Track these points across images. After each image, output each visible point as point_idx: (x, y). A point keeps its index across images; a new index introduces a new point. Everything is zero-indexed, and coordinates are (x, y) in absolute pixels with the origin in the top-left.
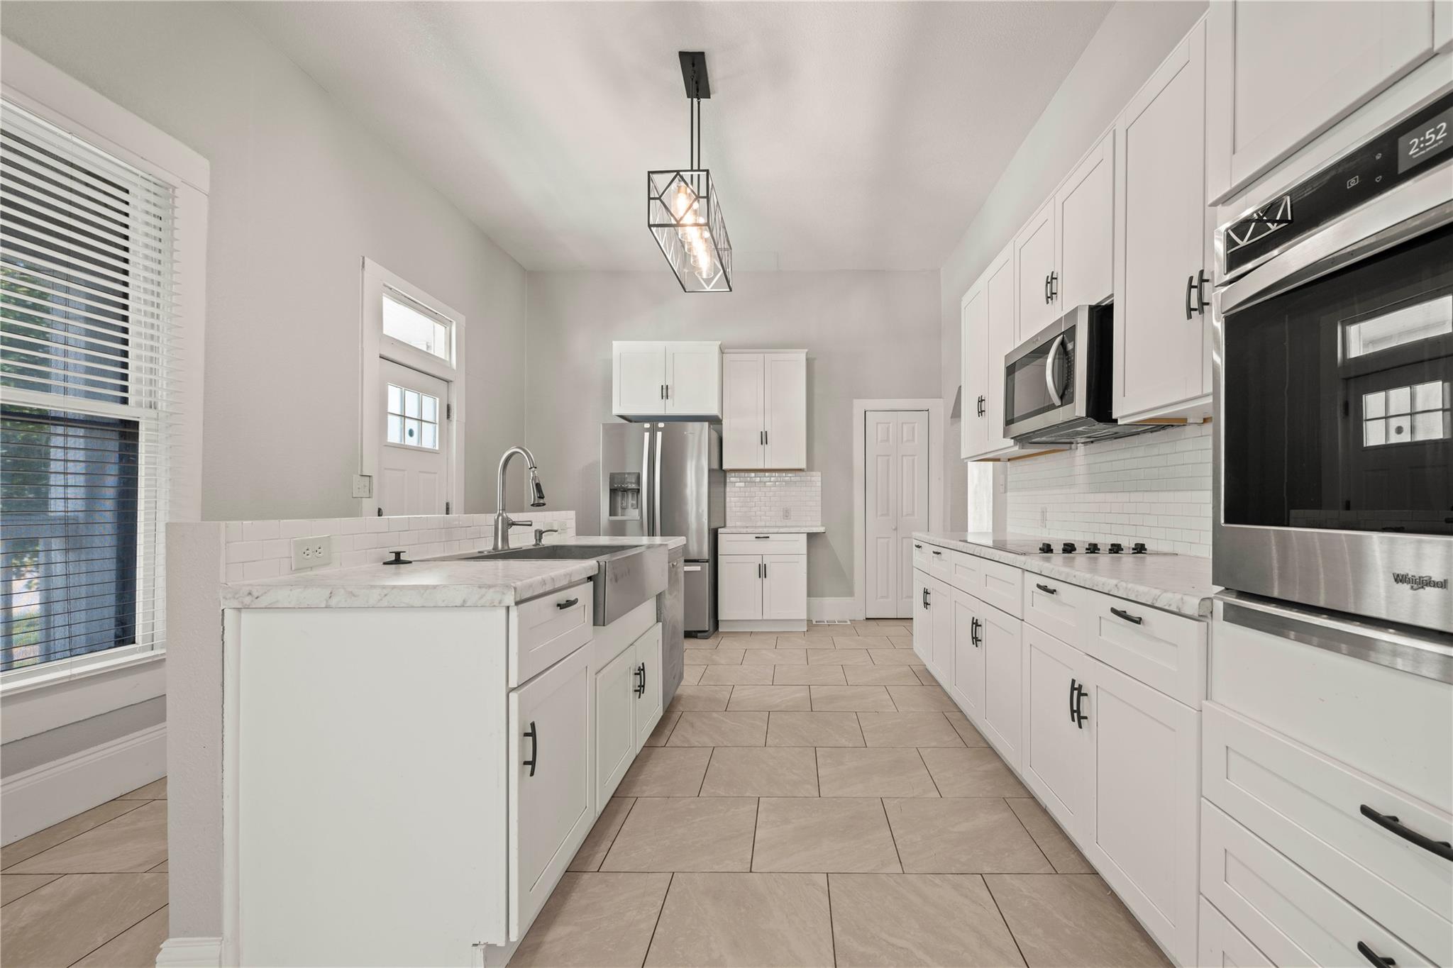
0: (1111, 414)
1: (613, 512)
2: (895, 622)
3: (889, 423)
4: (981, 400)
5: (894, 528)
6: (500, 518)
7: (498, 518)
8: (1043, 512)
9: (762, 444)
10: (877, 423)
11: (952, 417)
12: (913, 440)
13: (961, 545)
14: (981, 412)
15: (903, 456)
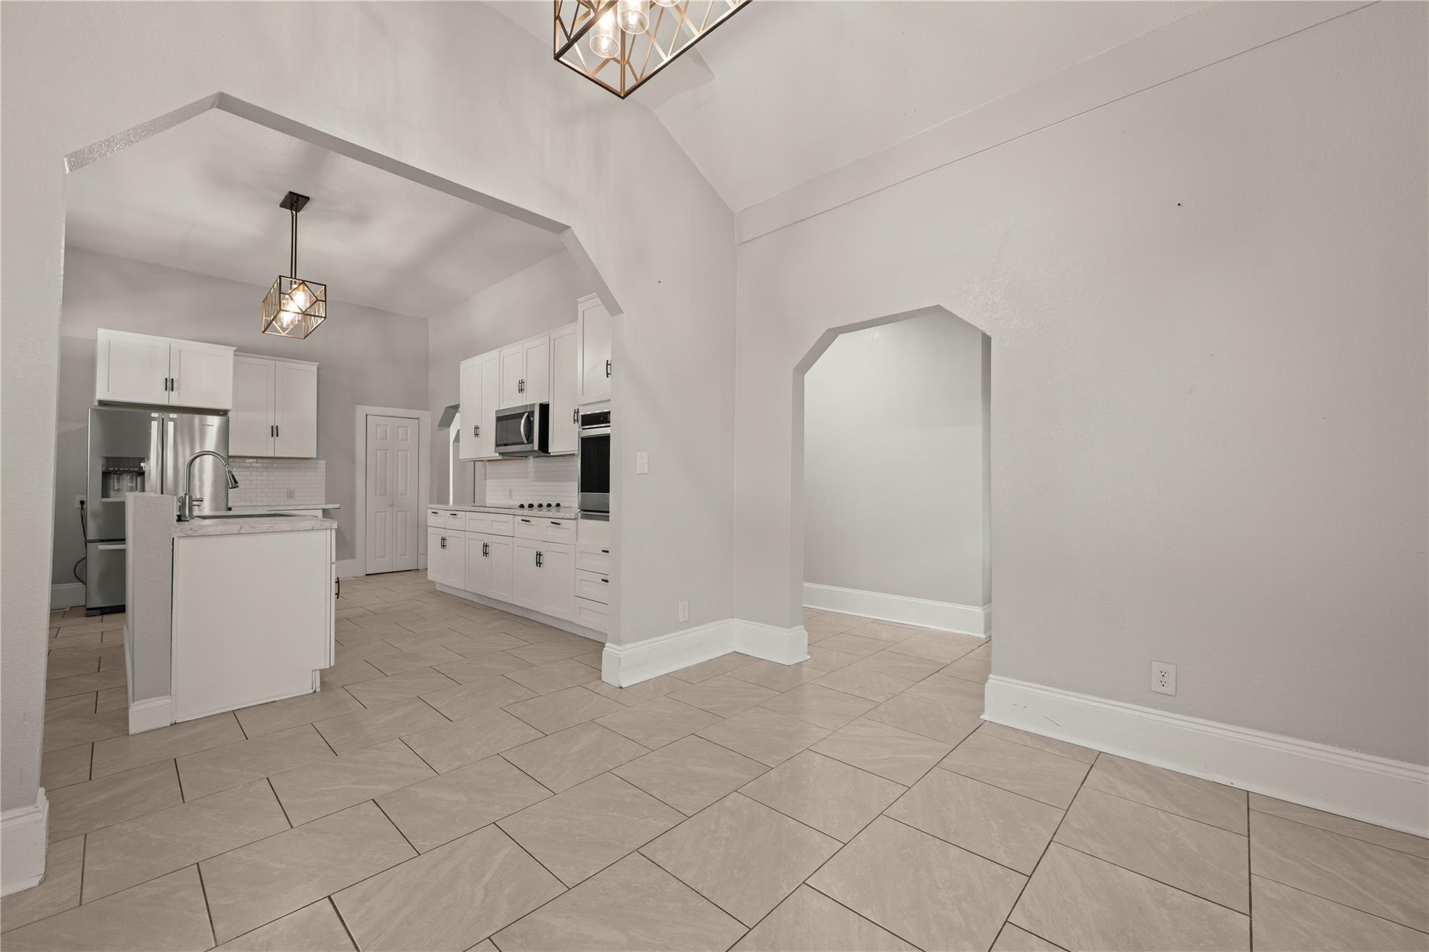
0: (548, 450)
1: (105, 493)
2: (391, 574)
3: (387, 425)
4: (477, 428)
5: (391, 504)
6: (187, 496)
7: (185, 496)
8: (510, 492)
9: (272, 436)
10: (377, 425)
11: (439, 426)
12: (407, 439)
13: (474, 509)
14: (477, 435)
15: (398, 451)
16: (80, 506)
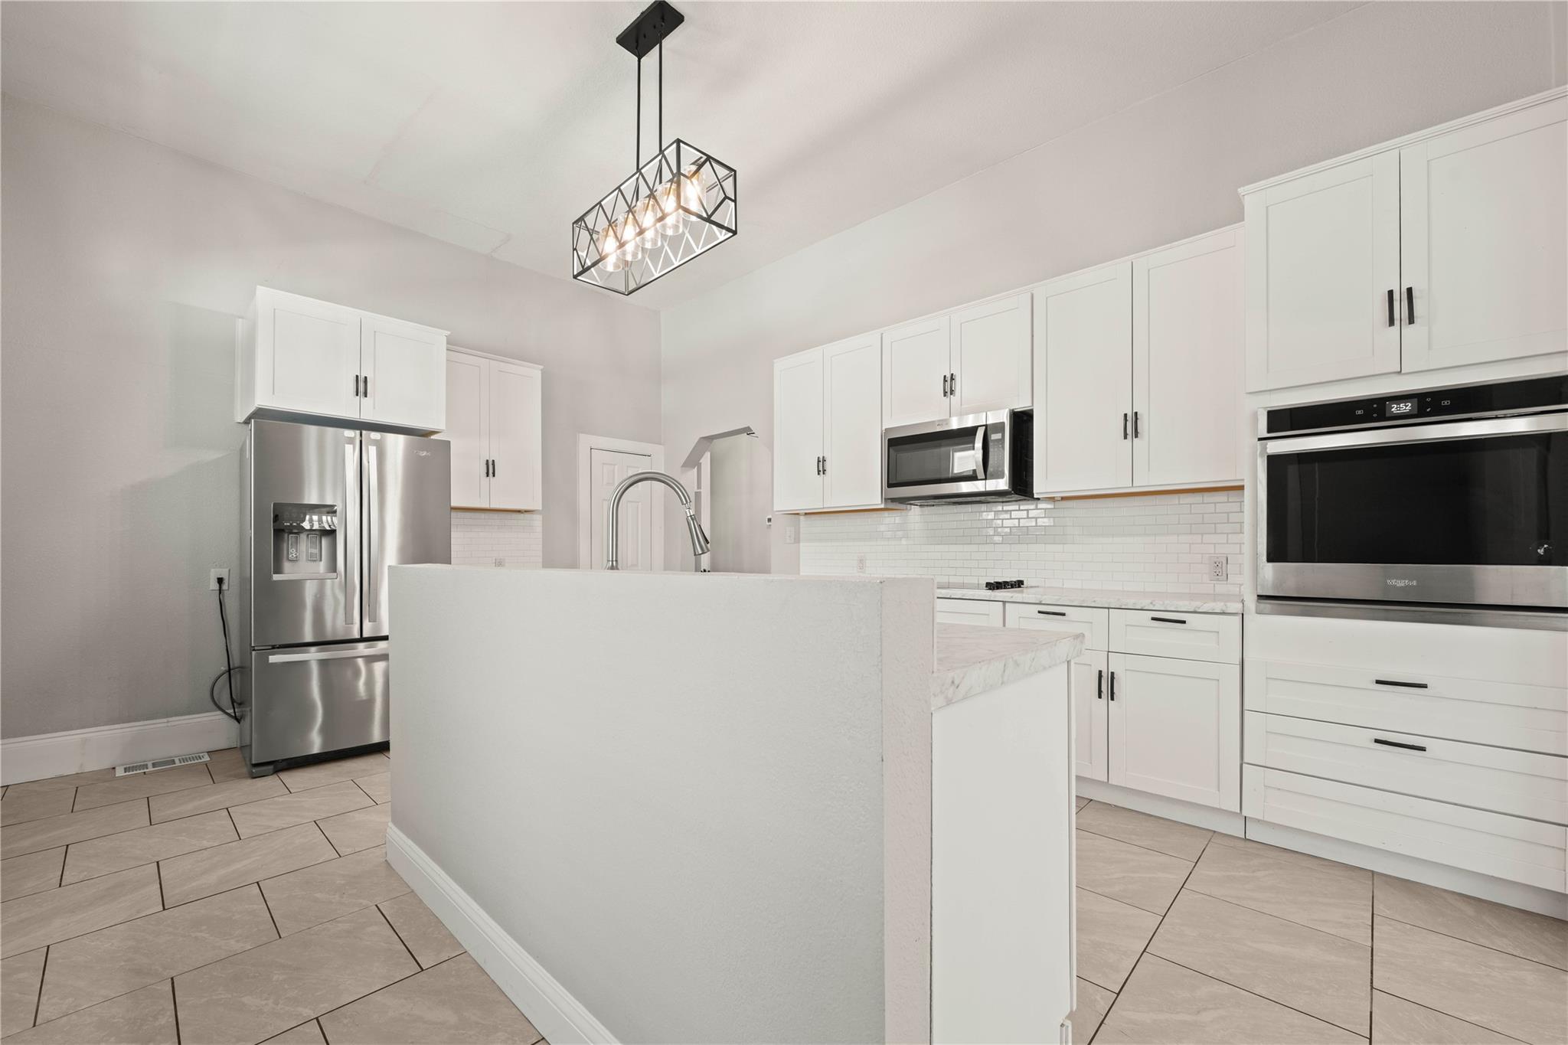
0: (1033, 491)
1: (277, 566)
3: (614, 465)
4: (822, 461)
9: (488, 476)
10: (603, 463)
11: (682, 466)
14: (822, 472)
16: (217, 587)
